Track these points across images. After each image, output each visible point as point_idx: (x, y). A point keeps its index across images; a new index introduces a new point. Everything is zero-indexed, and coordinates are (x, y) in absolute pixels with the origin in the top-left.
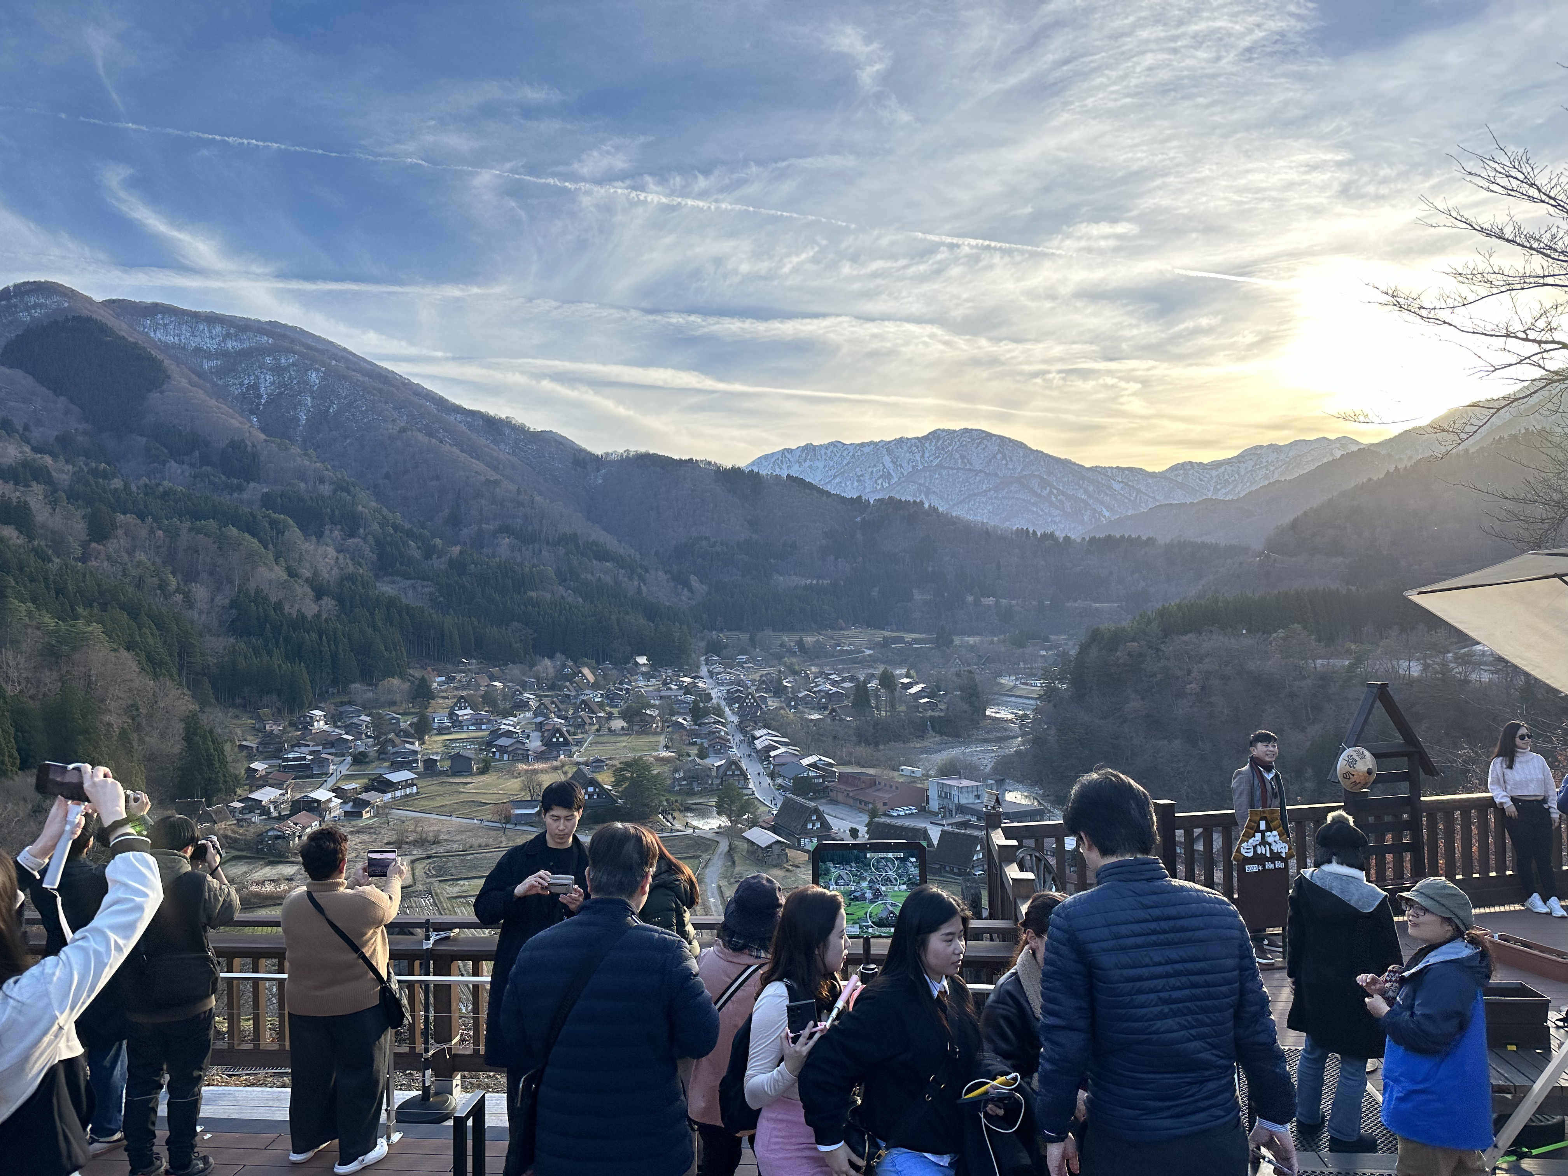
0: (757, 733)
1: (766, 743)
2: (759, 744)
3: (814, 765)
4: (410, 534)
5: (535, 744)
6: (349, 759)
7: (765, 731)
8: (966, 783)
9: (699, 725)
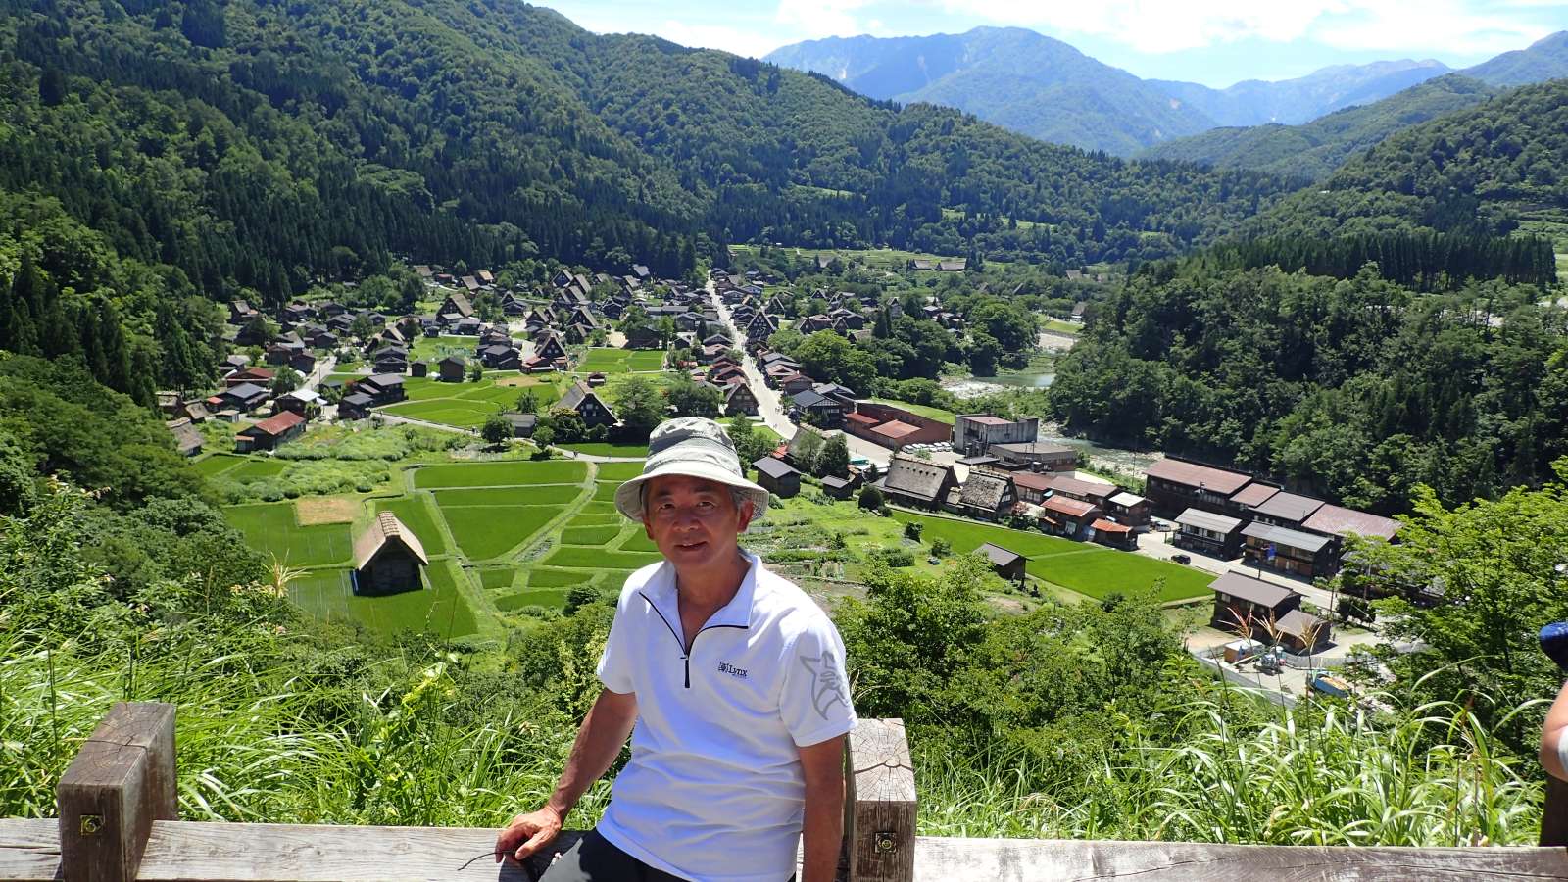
0: (768, 358)
1: (779, 367)
2: (772, 370)
3: (828, 395)
4: (393, 119)
5: (528, 353)
6: (334, 359)
7: (778, 355)
8: (995, 421)
9: (707, 345)
